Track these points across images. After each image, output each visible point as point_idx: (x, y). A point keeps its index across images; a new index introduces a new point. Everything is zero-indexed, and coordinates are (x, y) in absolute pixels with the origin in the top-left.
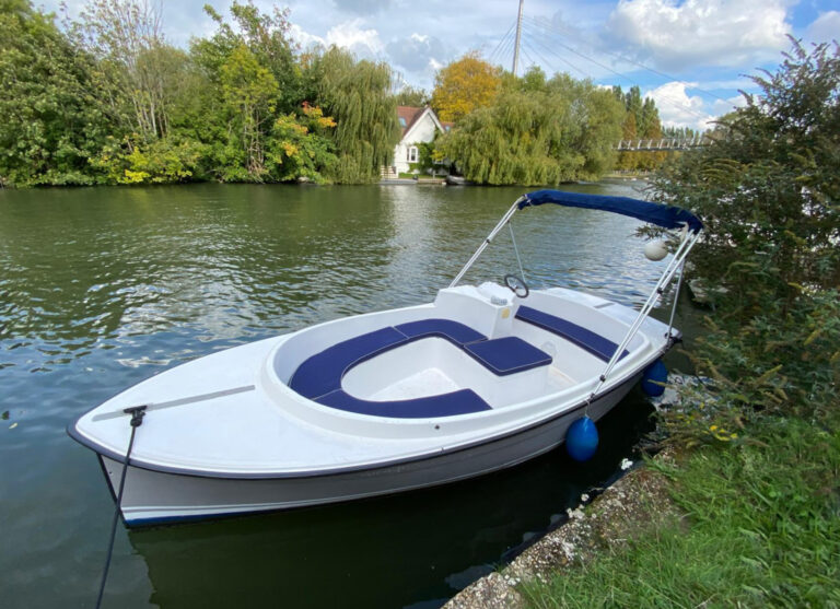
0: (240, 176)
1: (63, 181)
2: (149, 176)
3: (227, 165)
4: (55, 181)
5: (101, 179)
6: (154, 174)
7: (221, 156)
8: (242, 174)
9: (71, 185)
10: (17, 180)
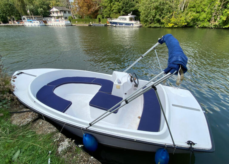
0: (205, 25)
1: (154, 26)
2: (174, 24)
3: (203, 21)
4: (152, 26)
5: (162, 26)
6: (176, 24)
7: (201, 18)
8: (206, 24)
9: (155, 27)
10: (145, 26)
